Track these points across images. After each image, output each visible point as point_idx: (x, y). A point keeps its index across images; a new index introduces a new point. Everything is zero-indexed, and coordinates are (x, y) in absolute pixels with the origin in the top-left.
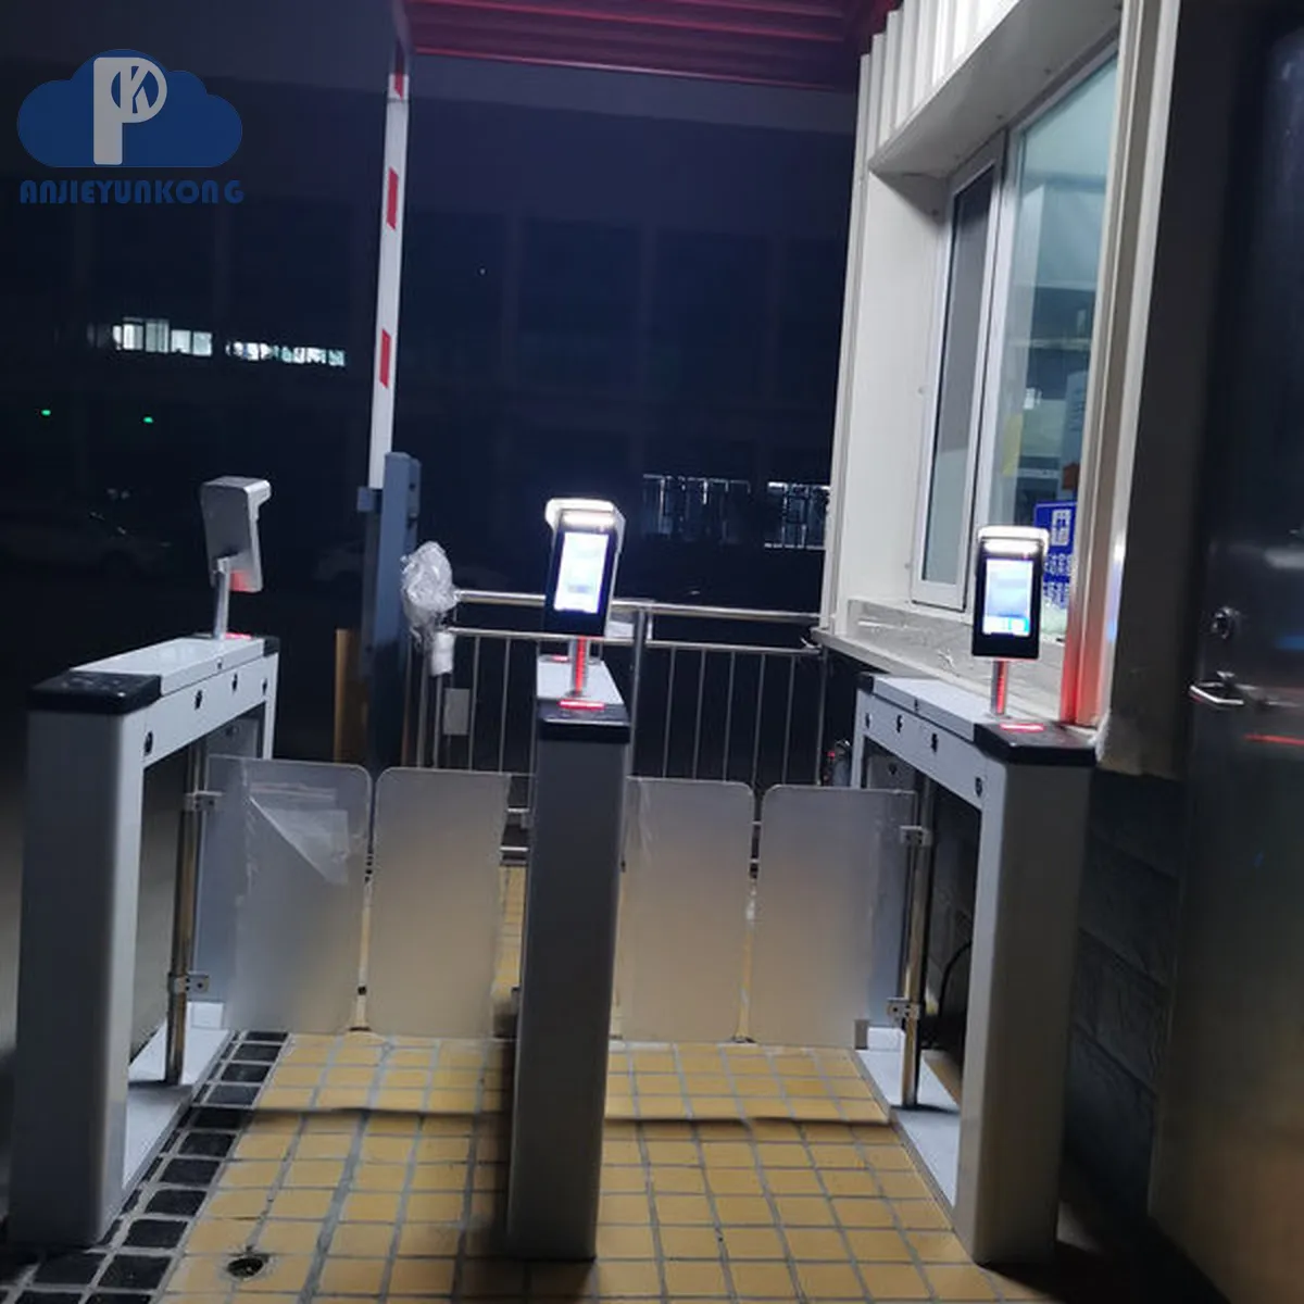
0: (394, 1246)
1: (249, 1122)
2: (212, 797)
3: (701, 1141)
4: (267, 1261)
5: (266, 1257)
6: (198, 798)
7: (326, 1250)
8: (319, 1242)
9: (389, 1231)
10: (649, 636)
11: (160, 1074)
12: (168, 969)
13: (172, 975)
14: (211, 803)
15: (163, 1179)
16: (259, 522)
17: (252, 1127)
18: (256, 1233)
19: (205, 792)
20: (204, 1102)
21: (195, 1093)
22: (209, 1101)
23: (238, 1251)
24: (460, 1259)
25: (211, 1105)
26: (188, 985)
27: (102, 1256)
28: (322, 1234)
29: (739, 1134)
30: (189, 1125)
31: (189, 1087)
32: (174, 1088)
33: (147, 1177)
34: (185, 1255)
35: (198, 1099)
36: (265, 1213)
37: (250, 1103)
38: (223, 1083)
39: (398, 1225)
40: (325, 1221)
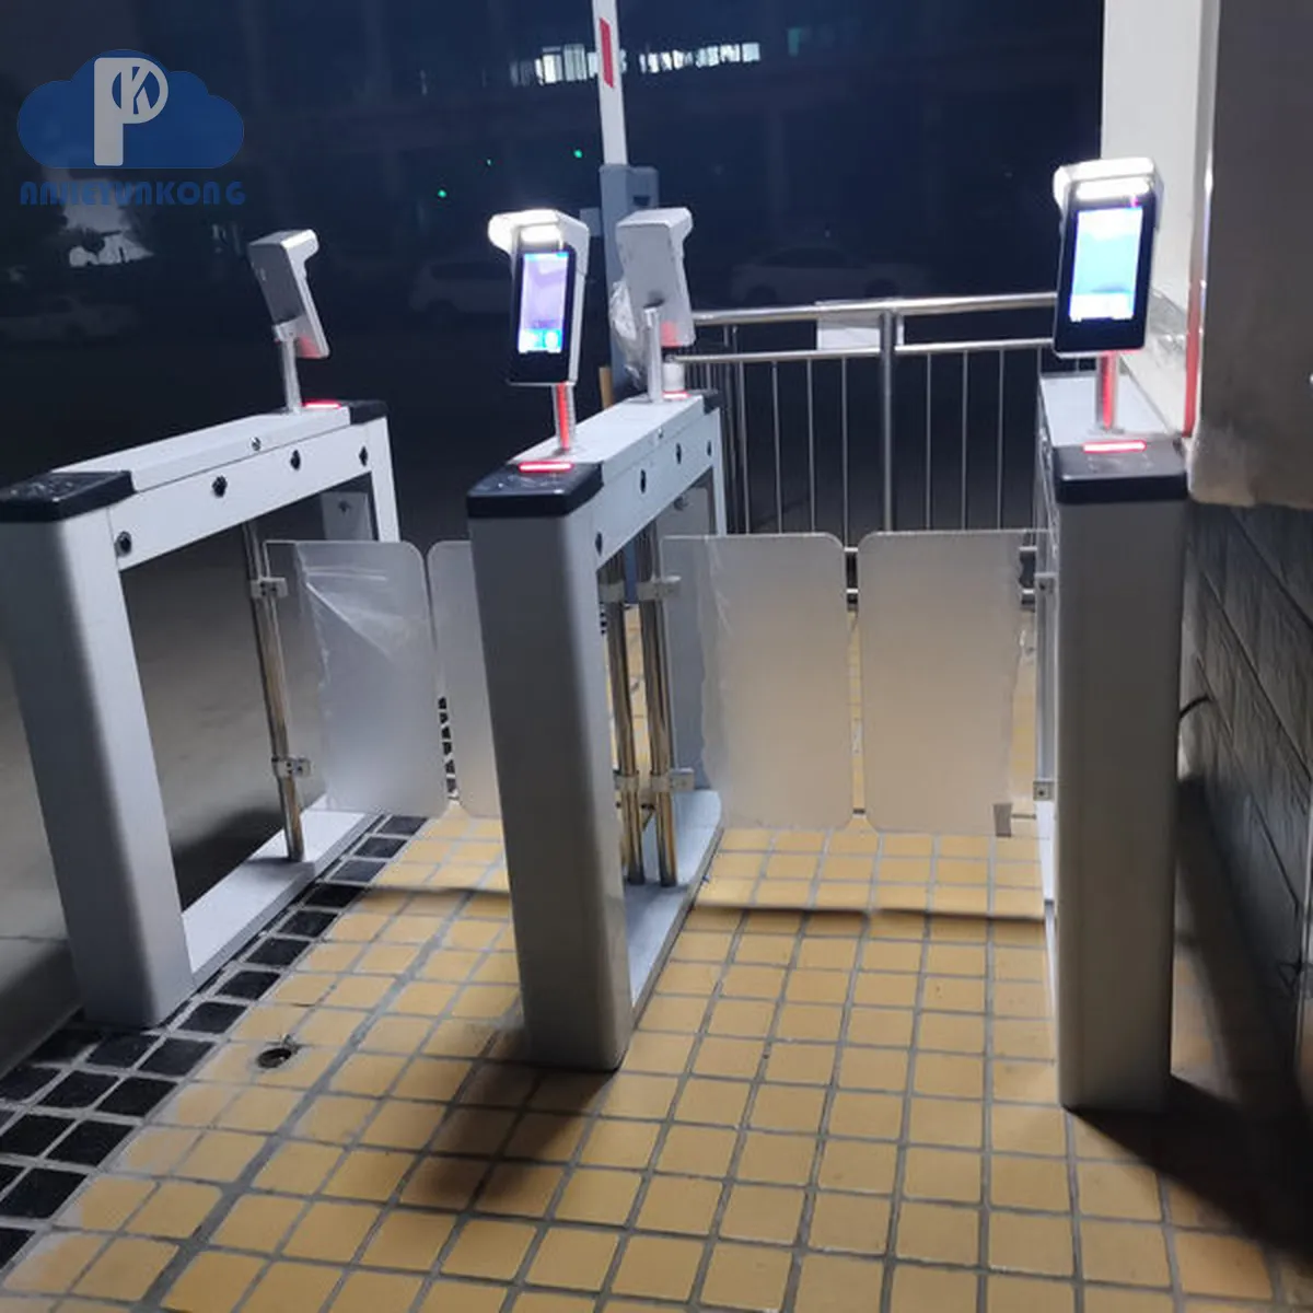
0: (425, 1042)
1: (363, 897)
2: (274, 584)
3: (805, 936)
4: (296, 1052)
5: (298, 1047)
6: (263, 585)
7: (359, 1042)
8: (353, 1036)
9: (426, 1025)
10: (900, 339)
11: (285, 854)
12: (271, 756)
13: (275, 760)
14: (274, 589)
15: (250, 960)
16: (309, 280)
17: (358, 906)
18: (301, 1022)
19: (269, 579)
20: (327, 879)
21: (318, 871)
22: (333, 878)
23: (276, 1040)
24: (481, 1060)
25: (335, 882)
26: (290, 768)
27: (157, 1038)
28: (363, 1024)
29: (853, 928)
30: (302, 903)
31: (310, 865)
32: (297, 865)
33: (235, 957)
34: (229, 1041)
35: (322, 875)
36: (321, 1000)
37: (368, 880)
38: (357, 858)
39: (438, 1019)
40: (371, 1011)
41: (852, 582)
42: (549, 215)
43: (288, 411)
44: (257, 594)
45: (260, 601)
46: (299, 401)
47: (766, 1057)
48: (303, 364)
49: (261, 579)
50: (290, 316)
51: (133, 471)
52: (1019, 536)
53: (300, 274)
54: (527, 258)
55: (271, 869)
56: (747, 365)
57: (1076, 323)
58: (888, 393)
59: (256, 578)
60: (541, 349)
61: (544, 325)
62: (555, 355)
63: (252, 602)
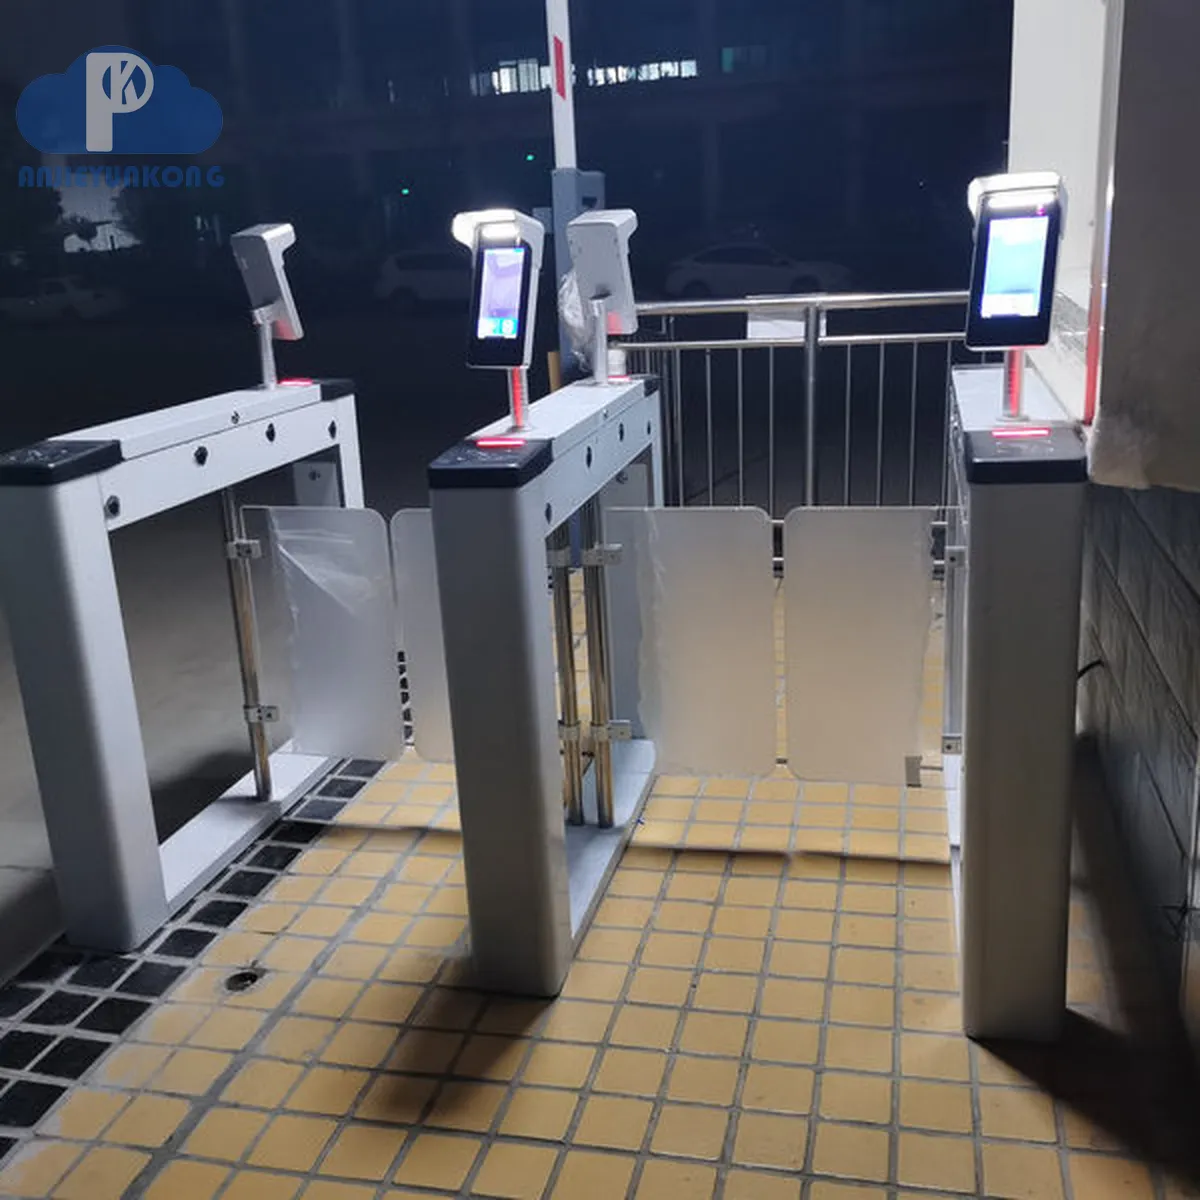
0: (380, 969)
1: (325, 834)
2: (248, 545)
3: (731, 875)
4: (262, 976)
5: (264, 971)
6: (238, 546)
7: (318, 968)
8: (315, 962)
9: (382, 952)
10: (823, 332)
11: (253, 792)
12: (243, 702)
13: (246, 707)
14: (249, 551)
15: (221, 891)
16: (286, 268)
17: (321, 842)
18: (267, 948)
19: (244, 541)
20: (293, 817)
21: (284, 810)
22: (297, 816)
23: (243, 965)
24: (430, 987)
25: (298, 819)
26: (260, 714)
27: (132, 962)
28: (323, 952)
29: (775, 868)
30: (269, 838)
31: (278, 803)
32: (265, 804)
33: (207, 888)
34: (200, 965)
35: (288, 813)
36: (286, 928)
37: (330, 818)
38: (321, 798)
39: (392, 947)
40: (331, 940)
41: (778, 552)
42: (509, 214)
43: (264, 388)
44: (233, 555)
45: (236, 561)
46: (274, 378)
47: (694, 986)
48: (279, 345)
49: (237, 540)
50: (267, 302)
51: (122, 440)
52: (932, 511)
53: (278, 263)
54: (487, 253)
55: (241, 807)
56: (684, 352)
57: (987, 319)
58: (811, 379)
59: (232, 540)
60: (497, 334)
61: (501, 313)
62: (510, 341)
63: (229, 562)
